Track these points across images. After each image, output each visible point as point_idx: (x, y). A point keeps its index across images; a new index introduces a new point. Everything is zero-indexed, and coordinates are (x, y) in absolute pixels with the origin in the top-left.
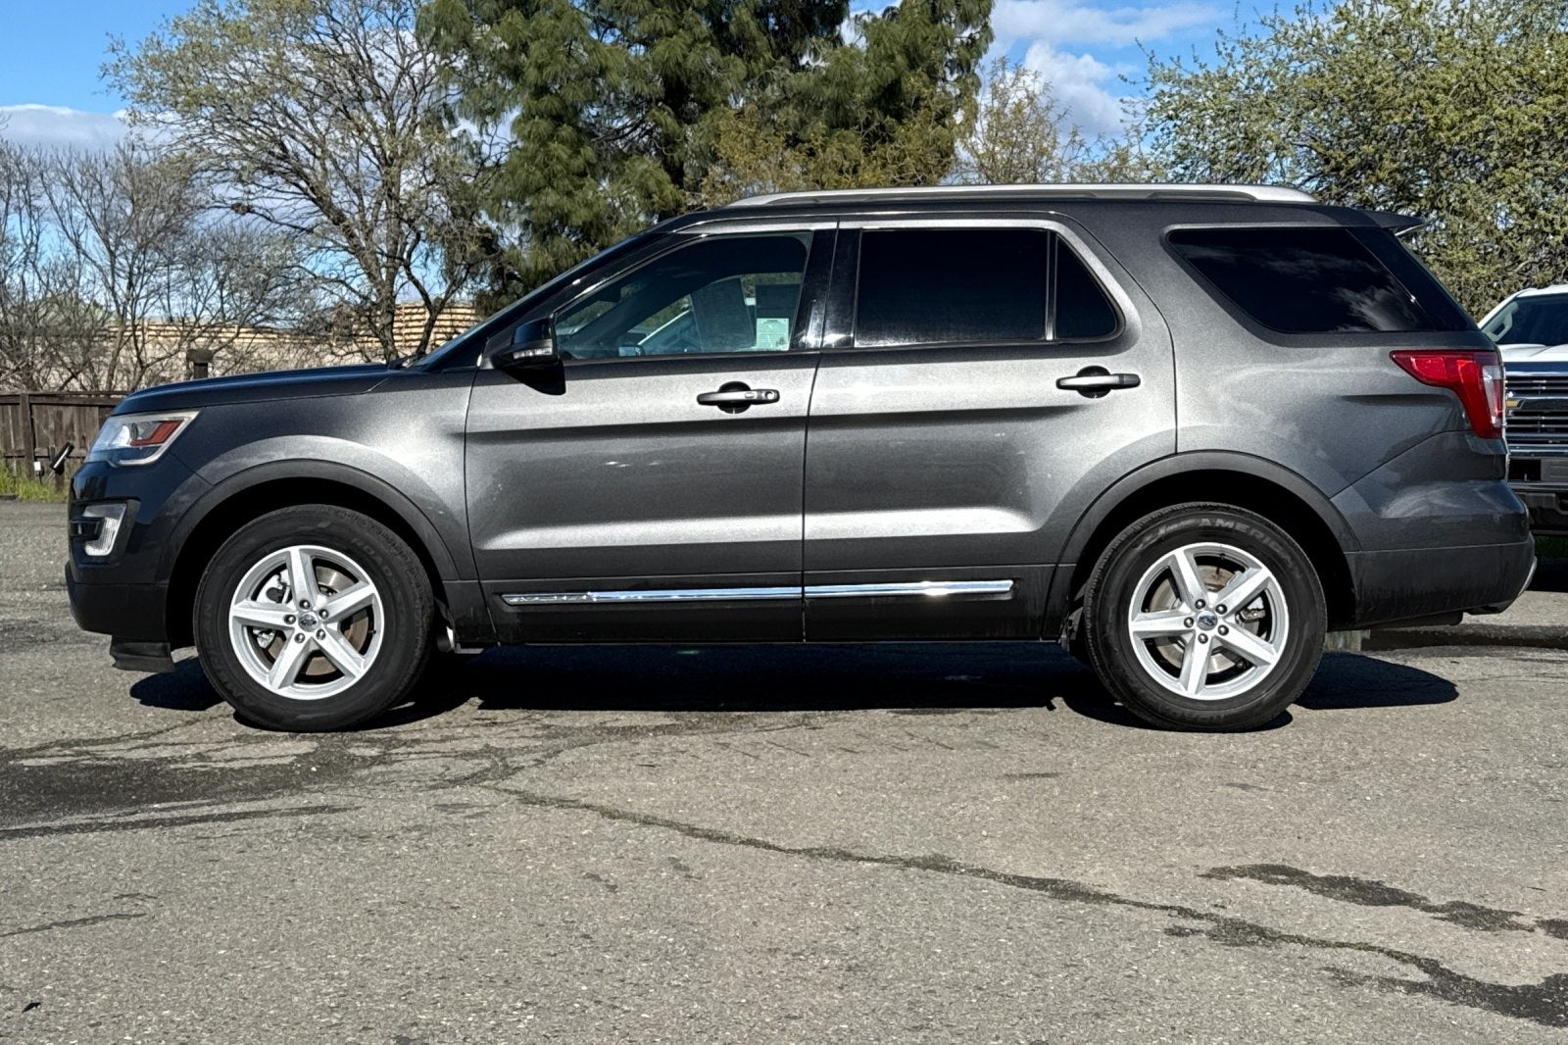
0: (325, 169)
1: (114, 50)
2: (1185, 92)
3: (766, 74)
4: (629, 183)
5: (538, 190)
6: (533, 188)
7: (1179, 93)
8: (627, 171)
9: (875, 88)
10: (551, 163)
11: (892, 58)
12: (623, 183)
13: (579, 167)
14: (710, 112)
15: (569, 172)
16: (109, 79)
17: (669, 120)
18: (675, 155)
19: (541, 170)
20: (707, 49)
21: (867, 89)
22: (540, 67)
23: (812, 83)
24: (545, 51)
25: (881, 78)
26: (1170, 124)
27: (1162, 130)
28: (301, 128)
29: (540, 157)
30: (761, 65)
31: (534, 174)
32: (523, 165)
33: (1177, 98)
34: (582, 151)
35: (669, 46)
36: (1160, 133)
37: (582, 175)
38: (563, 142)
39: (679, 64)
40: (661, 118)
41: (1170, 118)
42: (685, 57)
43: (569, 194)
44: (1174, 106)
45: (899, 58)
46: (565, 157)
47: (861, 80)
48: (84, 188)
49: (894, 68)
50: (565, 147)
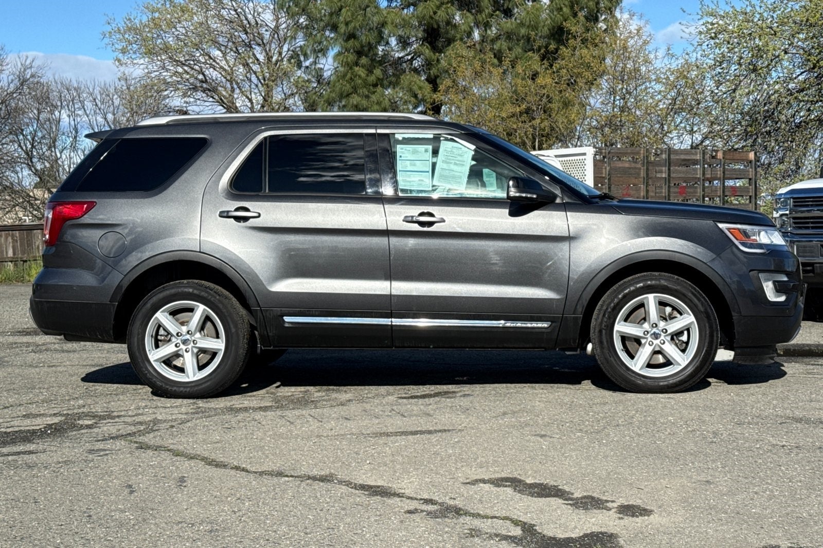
0: (232, 88)
1: (109, 23)
2: (721, 22)
3: (488, 21)
4: (403, 88)
5: (348, 95)
6: (345, 94)
7: (717, 23)
8: (402, 82)
9: (551, 28)
10: (355, 79)
11: (561, 9)
12: (400, 89)
13: (373, 80)
14: (452, 45)
15: (366, 84)
16: (106, 40)
17: (427, 51)
18: (431, 72)
19: (350, 83)
20: (448, 8)
21: (546, 28)
22: (347, 24)
23: (514, 26)
24: (349, 14)
25: (553, 21)
26: (712, 42)
27: (708, 45)
28: (218, 64)
29: (349, 75)
30: (484, 16)
31: (345, 86)
32: (339, 81)
33: (716, 26)
34: (375, 71)
35: (425, 7)
36: (706, 47)
37: (375, 85)
38: (363, 66)
39: (431, 17)
40: (423, 50)
41: (712, 38)
42: (435, 13)
43: (367, 97)
44: (714, 31)
45: (565, 9)
46: (363, 75)
47: (542, 24)
48: (102, 103)
49: (562, 15)
50: (363, 70)
